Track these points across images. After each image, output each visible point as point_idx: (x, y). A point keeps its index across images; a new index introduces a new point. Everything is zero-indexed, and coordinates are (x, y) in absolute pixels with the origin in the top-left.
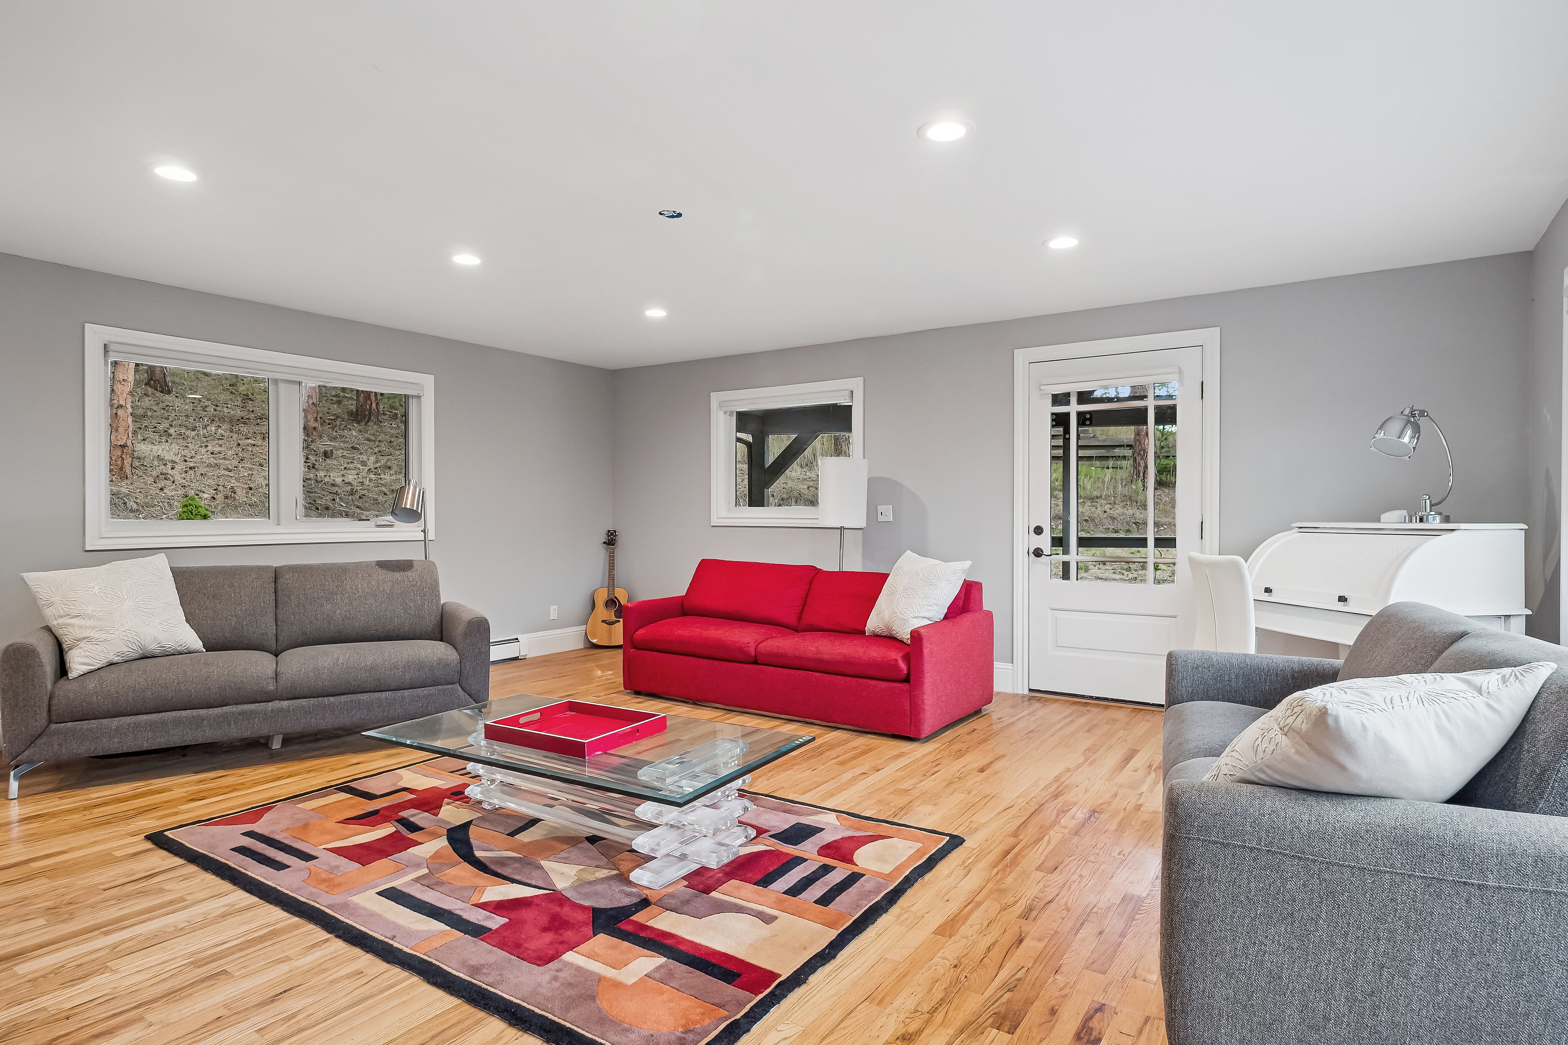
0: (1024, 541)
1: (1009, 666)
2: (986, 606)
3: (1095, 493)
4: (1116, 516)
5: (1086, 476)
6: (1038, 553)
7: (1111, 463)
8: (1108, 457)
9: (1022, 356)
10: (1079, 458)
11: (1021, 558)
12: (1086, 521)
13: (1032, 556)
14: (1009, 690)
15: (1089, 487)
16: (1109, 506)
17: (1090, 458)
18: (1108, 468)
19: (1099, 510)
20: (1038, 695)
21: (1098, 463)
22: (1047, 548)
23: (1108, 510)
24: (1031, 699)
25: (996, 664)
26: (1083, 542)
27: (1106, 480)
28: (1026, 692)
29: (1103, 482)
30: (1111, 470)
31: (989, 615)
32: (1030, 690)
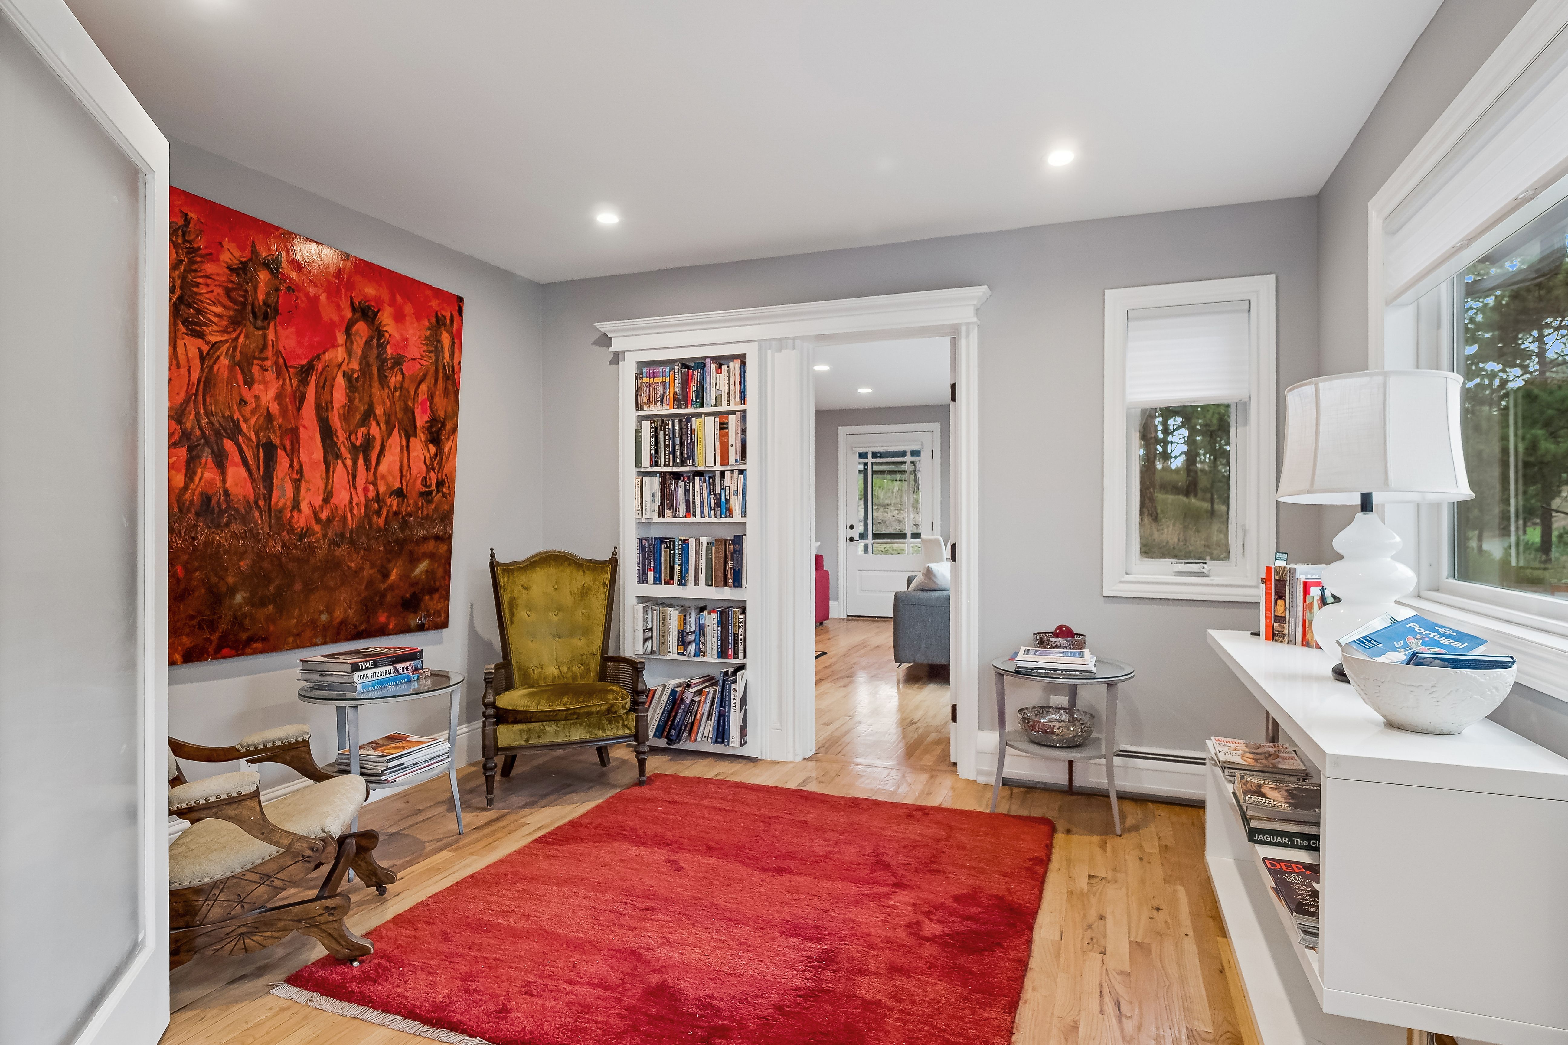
0: (844, 533)
1: (836, 603)
2: (825, 569)
3: (887, 502)
4: (901, 519)
5: (880, 487)
6: (852, 539)
7: (898, 476)
8: (896, 471)
9: (842, 431)
10: (874, 472)
11: (842, 543)
12: (880, 523)
13: (848, 541)
14: (836, 616)
15: (882, 497)
16: (897, 512)
17: (882, 472)
18: (896, 480)
19: (889, 515)
20: (851, 618)
21: (889, 477)
22: (857, 537)
23: (896, 515)
24: (848, 620)
25: (831, 603)
26: (876, 536)
27: (895, 491)
28: (845, 617)
29: (893, 492)
30: (898, 482)
31: (827, 572)
32: (848, 616)
